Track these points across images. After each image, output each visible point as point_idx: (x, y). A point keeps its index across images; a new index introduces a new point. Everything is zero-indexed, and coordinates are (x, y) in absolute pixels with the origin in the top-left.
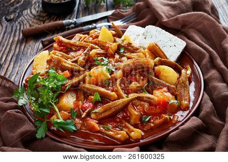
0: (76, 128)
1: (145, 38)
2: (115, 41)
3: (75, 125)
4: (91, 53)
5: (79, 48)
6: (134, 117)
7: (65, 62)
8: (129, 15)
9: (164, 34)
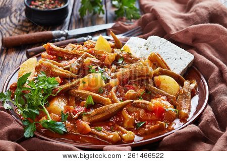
0: (67, 130)
1: (147, 49)
2: (113, 52)
3: (65, 127)
4: (85, 60)
6: (128, 121)
7: (56, 69)
9: (169, 46)
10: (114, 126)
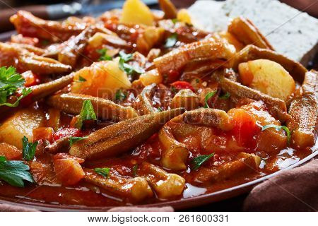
0: (32, 178)
1: (227, 14)
3: (30, 171)
4: (91, 39)
9: (275, 9)
10: (140, 165)
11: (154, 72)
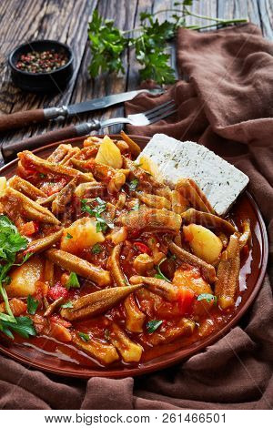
0: (35, 331)
1: (176, 166)
2: (124, 166)
3: (33, 326)
4: (76, 190)
5: (59, 176)
7: (31, 205)
8: (163, 103)
9: (211, 160)
11: (122, 230)
